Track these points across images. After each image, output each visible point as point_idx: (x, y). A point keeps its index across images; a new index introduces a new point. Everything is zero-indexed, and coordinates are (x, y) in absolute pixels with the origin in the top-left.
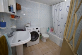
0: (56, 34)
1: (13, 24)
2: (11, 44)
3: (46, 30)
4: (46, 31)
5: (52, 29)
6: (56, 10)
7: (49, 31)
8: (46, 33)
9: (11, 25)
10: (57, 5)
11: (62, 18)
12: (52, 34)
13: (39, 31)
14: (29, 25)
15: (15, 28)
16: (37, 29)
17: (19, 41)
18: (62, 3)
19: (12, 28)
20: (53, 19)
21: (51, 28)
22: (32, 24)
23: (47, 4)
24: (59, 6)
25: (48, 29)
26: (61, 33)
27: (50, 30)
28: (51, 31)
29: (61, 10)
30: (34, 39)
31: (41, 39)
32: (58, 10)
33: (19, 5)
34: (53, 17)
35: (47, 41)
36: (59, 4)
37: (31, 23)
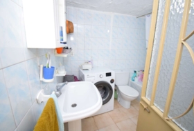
1: (59, 66)
3: (129, 77)
4: (129, 81)
7: (136, 79)
8: (128, 85)
9: (57, 69)
13: (112, 81)
15: (64, 75)
16: (108, 74)
17: (74, 105)
21: (140, 73)
22: (95, 63)
25: (132, 75)
27: (140, 77)
28: (141, 79)
31: (117, 99)
33: (69, 22)
35: (131, 105)
37: (92, 61)
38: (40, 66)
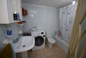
0: (63, 40)
2: (15, 50)
3: (53, 34)
4: (53, 36)
5: (60, 34)
6: (64, 13)
7: (56, 35)
8: (52, 38)
9: (18, 30)
10: (64, 8)
11: (70, 23)
12: (59, 39)
13: (44, 36)
14: (34, 29)
15: (21, 33)
16: (42, 33)
17: (24, 46)
18: (71, 6)
19: (18, 33)
20: (60, 23)
21: (58, 33)
22: (38, 28)
23: (53, 6)
24: (67, 9)
25: (54, 33)
26: (70, 39)
28: (58, 35)
29: (69, 13)
30: (39, 43)
31: (47, 44)
32: (66, 13)
33: (25, 10)
34: (60, 20)
36: (67, 6)
37: (36, 27)
38: (5, 30)
